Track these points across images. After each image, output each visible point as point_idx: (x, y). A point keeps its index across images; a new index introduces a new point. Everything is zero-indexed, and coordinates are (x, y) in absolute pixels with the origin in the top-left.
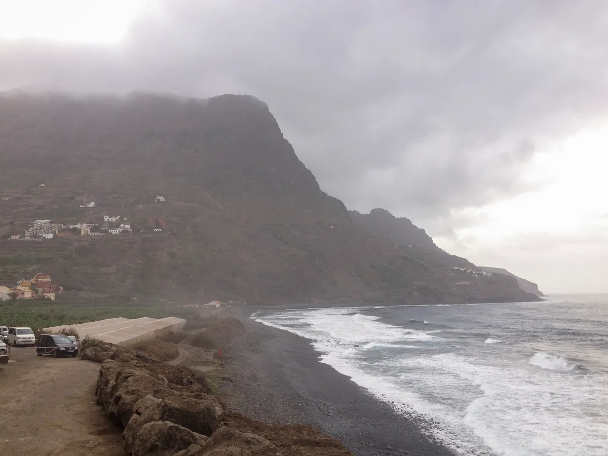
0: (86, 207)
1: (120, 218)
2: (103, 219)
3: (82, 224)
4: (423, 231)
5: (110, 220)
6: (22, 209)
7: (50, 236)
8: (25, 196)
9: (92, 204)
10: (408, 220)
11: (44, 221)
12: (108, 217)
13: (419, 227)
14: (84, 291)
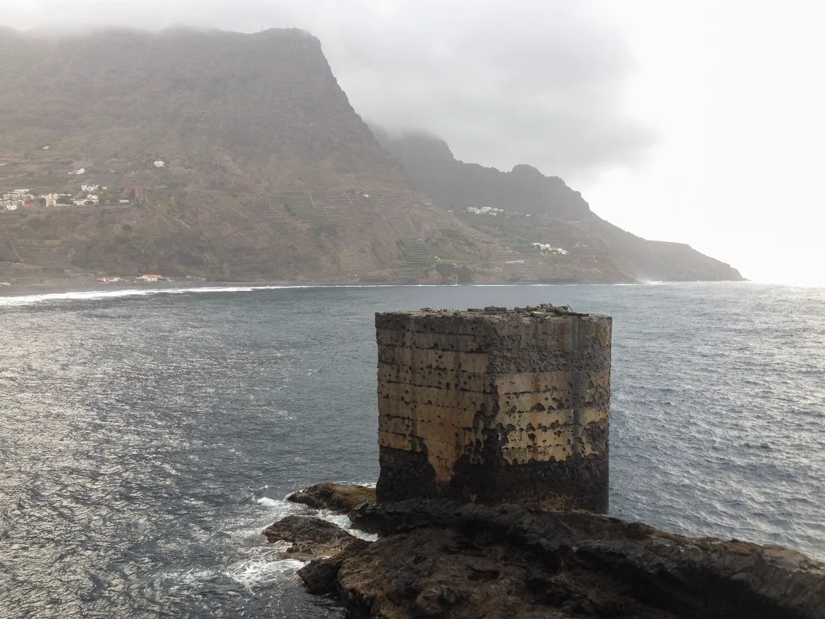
0: (75, 175)
1: (99, 187)
2: (81, 189)
3: (53, 194)
4: (578, 194)
5: (88, 190)
6: (11, 176)
7: (14, 208)
8: (23, 161)
9: (82, 171)
10: (561, 180)
11: (22, 191)
12: (85, 186)
13: (574, 189)
14: (20, 262)
